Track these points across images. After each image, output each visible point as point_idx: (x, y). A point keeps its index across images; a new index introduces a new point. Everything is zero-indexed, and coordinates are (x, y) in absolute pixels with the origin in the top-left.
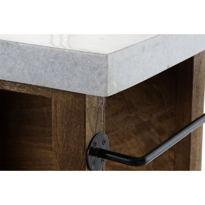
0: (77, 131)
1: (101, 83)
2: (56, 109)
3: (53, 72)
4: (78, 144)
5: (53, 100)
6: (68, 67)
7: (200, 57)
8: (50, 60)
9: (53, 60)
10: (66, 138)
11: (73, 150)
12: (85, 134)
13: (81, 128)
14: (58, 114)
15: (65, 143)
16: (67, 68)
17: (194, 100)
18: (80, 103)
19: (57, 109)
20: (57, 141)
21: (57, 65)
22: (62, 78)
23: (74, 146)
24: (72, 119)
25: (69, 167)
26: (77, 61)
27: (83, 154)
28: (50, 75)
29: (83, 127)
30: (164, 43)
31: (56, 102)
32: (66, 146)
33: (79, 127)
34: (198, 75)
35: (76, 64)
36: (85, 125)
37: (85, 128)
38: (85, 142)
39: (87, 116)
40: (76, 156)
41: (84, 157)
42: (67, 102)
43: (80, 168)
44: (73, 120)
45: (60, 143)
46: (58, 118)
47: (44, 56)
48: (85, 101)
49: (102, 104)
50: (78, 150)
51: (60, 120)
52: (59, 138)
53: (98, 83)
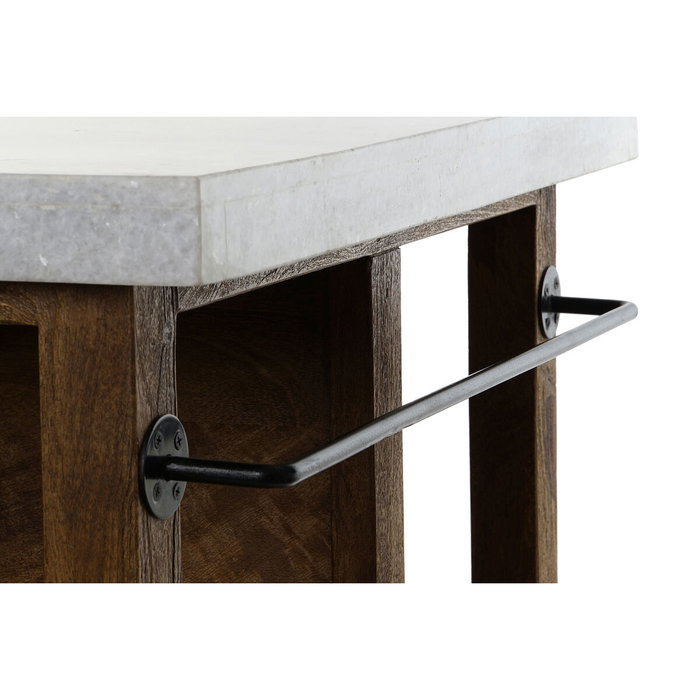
0: (113, 402)
1: (184, 251)
2: (52, 353)
3: (52, 238)
4: (116, 437)
5: (43, 330)
6: (95, 220)
7: (385, 276)
8: (44, 208)
9: (53, 208)
10: (81, 430)
11: (101, 459)
12: (135, 408)
13: (122, 393)
14: (58, 366)
15: (79, 443)
16: (92, 224)
17: (377, 395)
18: (118, 327)
19: (55, 352)
20: (57, 441)
21: (64, 220)
22: (79, 250)
23: (104, 447)
24: (97, 374)
25: (90, 507)
26: (119, 202)
27: (130, 464)
28: (44, 247)
29: (130, 388)
30: (315, 183)
31: (51, 333)
32: (81, 449)
33: (118, 391)
34: (383, 327)
35: (116, 209)
36: (134, 385)
37: (134, 392)
38: (134, 431)
39: (137, 359)
40: (110, 474)
41: (133, 473)
42: (82, 328)
43: (123, 504)
44: (99, 377)
45: (65, 443)
46: (57, 377)
47: (28, 199)
48: (132, 319)
49: (170, 338)
50: (115, 455)
51: (63, 380)
52: (61, 431)
53: (177, 251)
